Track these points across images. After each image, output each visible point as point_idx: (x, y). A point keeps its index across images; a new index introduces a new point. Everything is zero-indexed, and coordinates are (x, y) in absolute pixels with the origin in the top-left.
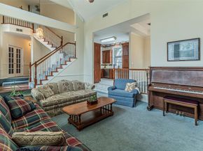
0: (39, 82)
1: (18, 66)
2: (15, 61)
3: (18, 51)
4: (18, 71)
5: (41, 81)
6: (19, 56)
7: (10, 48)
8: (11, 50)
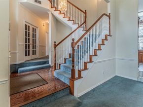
0: (77, 76)
1: (34, 47)
2: (31, 42)
3: (34, 30)
4: (34, 53)
5: (80, 71)
6: (34, 36)
7: (26, 25)
8: (27, 27)
